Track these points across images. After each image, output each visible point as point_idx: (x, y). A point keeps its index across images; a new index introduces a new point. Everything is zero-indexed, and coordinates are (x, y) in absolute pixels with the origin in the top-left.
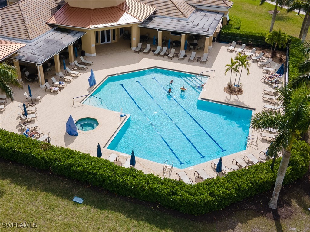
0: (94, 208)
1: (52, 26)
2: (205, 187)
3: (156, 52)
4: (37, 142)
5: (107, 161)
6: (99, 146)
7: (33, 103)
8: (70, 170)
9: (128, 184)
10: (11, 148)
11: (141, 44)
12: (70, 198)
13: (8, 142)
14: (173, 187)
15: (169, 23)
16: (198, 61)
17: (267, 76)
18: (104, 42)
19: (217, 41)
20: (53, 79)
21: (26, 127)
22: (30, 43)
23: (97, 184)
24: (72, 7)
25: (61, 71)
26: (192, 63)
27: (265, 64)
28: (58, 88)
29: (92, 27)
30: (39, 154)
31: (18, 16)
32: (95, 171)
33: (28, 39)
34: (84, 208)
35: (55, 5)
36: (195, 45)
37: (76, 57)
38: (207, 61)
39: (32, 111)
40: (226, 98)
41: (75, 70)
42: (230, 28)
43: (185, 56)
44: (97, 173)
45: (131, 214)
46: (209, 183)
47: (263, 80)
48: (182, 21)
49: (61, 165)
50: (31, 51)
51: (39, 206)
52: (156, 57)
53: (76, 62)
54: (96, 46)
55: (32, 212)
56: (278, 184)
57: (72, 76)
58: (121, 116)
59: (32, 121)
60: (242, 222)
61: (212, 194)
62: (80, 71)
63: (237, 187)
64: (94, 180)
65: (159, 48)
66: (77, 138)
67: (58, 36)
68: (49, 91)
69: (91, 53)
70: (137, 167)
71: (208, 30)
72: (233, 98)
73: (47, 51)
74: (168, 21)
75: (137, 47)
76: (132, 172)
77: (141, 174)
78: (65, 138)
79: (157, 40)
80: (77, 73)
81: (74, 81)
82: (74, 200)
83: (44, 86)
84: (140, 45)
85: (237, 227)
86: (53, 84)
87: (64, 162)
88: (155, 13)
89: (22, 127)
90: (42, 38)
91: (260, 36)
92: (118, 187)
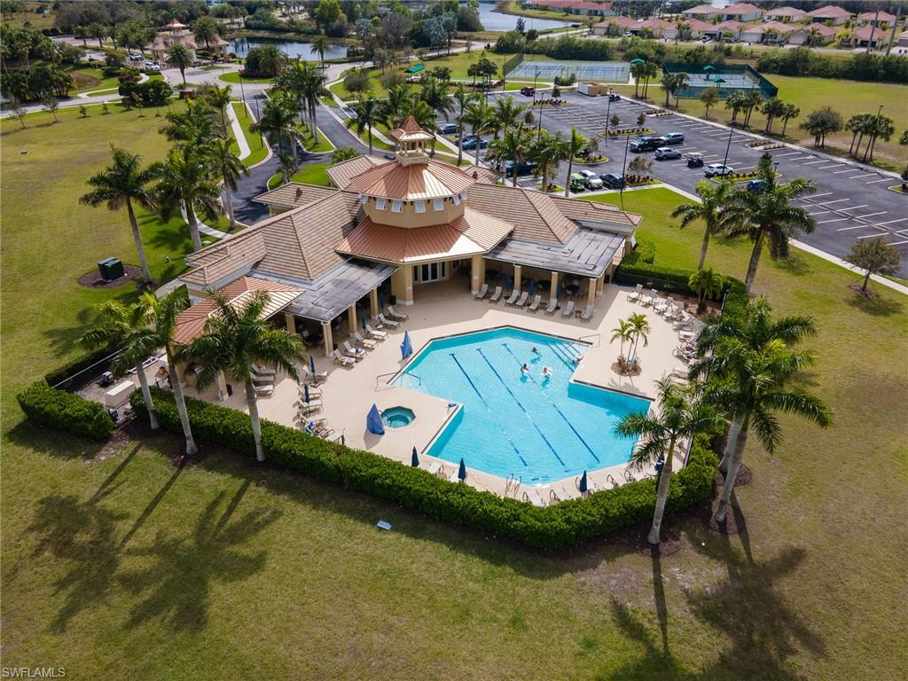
0: (407, 536)
1: (344, 256)
2: (560, 510)
3: (510, 301)
4: (326, 443)
5: (425, 473)
6: (415, 451)
7: (316, 382)
8: (373, 483)
9: (453, 506)
10: (290, 451)
11: (487, 285)
12: (374, 522)
13: (285, 441)
14: (515, 510)
15: (533, 253)
16: (576, 317)
17: (684, 345)
18: (427, 279)
19: (613, 282)
20: (346, 344)
21: (309, 420)
22: (311, 285)
23: (411, 503)
24: (377, 224)
25: (358, 330)
26: (569, 321)
27: (684, 326)
28: (354, 360)
29: (408, 259)
30: (330, 460)
31: (291, 239)
32: (409, 486)
33: (307, 279)
34: (392, 536)
35: (348, 220)
36: (575, 289)
37: (382, 306)
38: (591, 317)
39: (316, 396)
40: (612, 380)
41: (379, 330)
42: (636, 261)
43: (557, 308)
44: (411, 488)
45: (456, 545)
46: (565, 506)
47: (676, 353)
48: (554, 249)
49: (361, 476)
50: (312, 299)
51: (331, 531)
52: (510, 309)
53: (381, 316)
54: (414, 287)
55: (322, 539)
56: (659, 508)
57: (375, 339)
58: (450, 406)
59: (316, 411)
60: (608, 561)
61: (568, 521)
62: (389, 331)
63: (604, 513)
64: (407, 497)
65: (516, 293)
66: (383, 438)
67: (354, 273)
68: (341, 364)
69: (405, 300)
70: (469, 482)
71: (595, 267)
72: (622, 381)
73: (337, 300)
74: (532, 248)
75: (480, 290)
76: (460, 489)
77: (472, 491)
78: (366, 438)
79: (513, 278)
80: (383, 334)
81: (379, 347)
82: (379, 525)
83: (332, 354)
84: (485, 287)
85: (601, 566)
86: (345, 353)
87: (366, 472)
88: (511, 234)
89: (302, 419)
90: (330, 277)
91: (682, 277)
92: (440, 509)
